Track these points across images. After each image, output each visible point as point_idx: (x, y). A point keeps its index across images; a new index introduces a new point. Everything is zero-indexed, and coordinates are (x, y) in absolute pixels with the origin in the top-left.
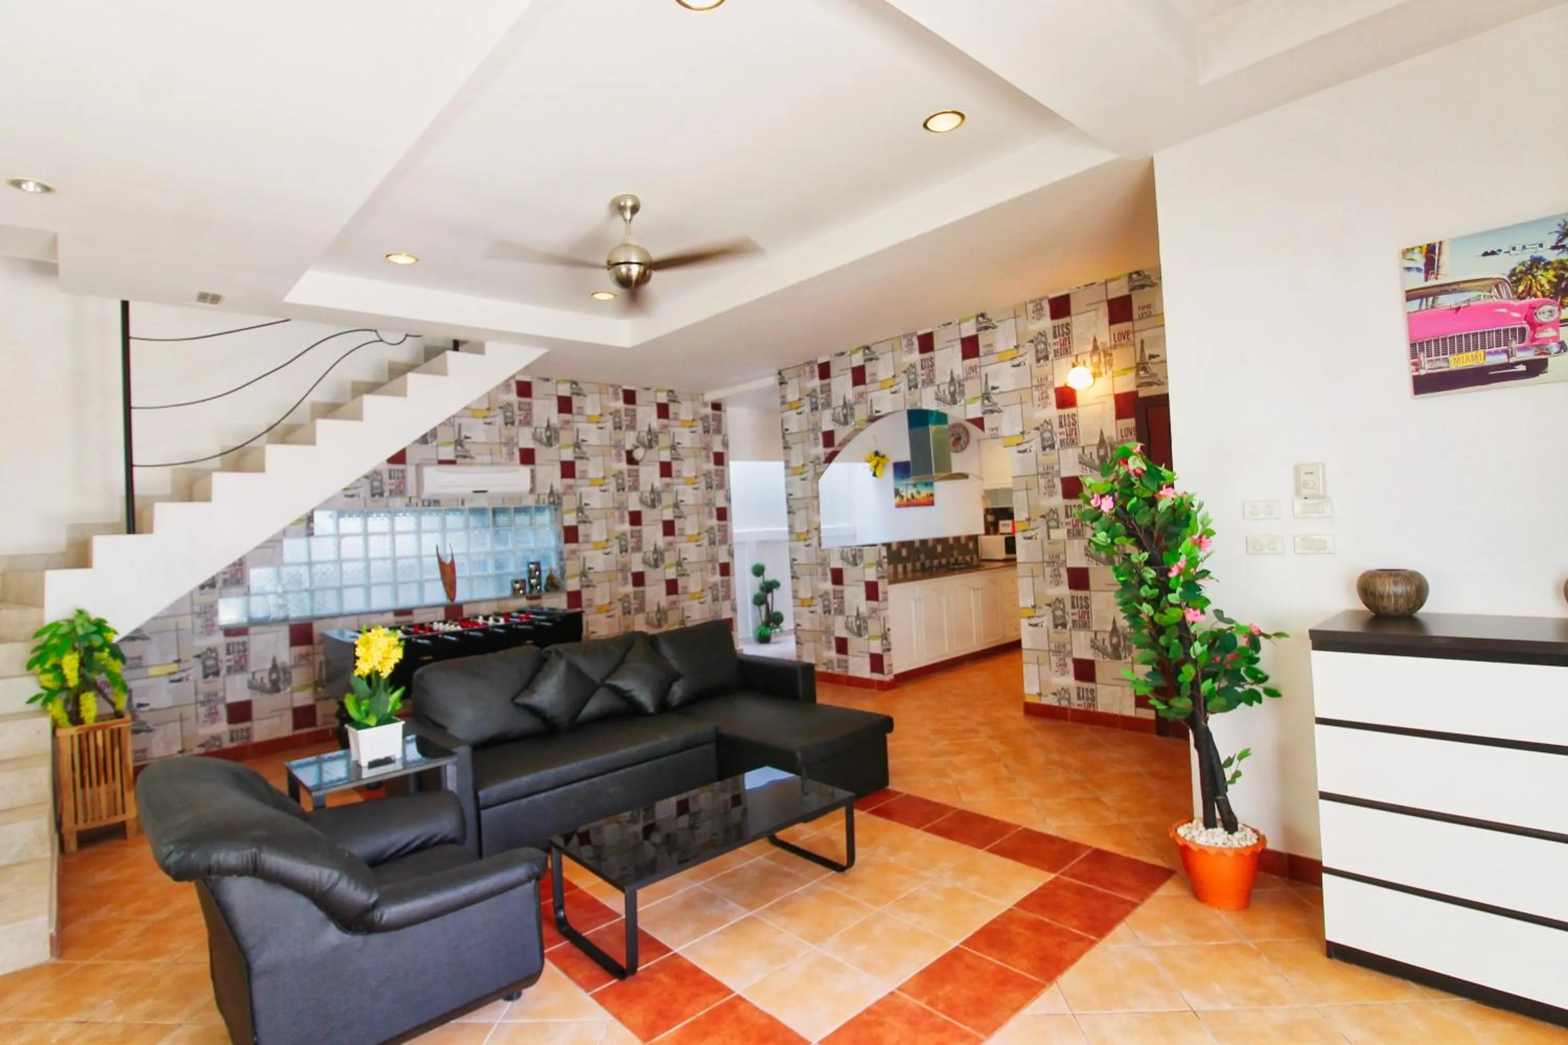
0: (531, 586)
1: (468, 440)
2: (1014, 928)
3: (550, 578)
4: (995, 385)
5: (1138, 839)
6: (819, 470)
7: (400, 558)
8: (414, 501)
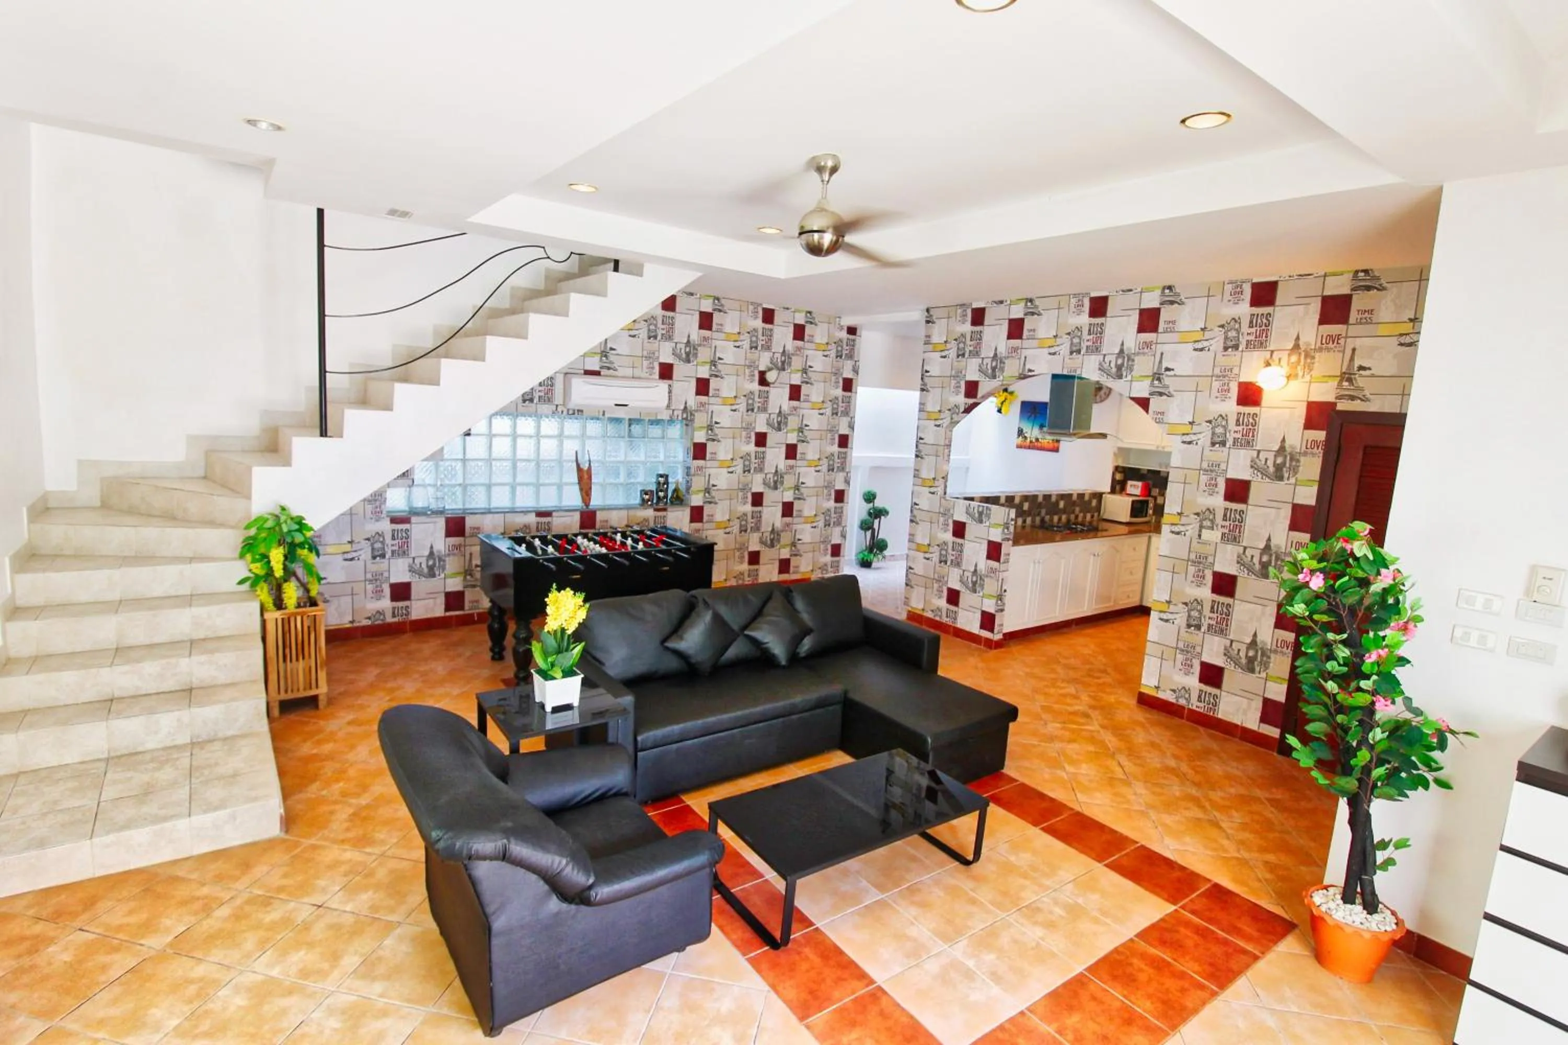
0: (659, 498)
1: (613, 352)
2: (1136, 961)
3: (676, 490)
4: (1170, 367)
5: (1260, 880)
6: (956, 418)
7: (543, 460)
8: (560, 409)
